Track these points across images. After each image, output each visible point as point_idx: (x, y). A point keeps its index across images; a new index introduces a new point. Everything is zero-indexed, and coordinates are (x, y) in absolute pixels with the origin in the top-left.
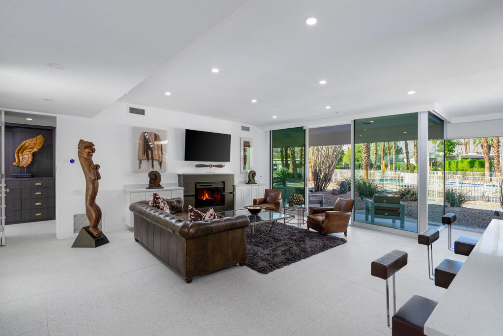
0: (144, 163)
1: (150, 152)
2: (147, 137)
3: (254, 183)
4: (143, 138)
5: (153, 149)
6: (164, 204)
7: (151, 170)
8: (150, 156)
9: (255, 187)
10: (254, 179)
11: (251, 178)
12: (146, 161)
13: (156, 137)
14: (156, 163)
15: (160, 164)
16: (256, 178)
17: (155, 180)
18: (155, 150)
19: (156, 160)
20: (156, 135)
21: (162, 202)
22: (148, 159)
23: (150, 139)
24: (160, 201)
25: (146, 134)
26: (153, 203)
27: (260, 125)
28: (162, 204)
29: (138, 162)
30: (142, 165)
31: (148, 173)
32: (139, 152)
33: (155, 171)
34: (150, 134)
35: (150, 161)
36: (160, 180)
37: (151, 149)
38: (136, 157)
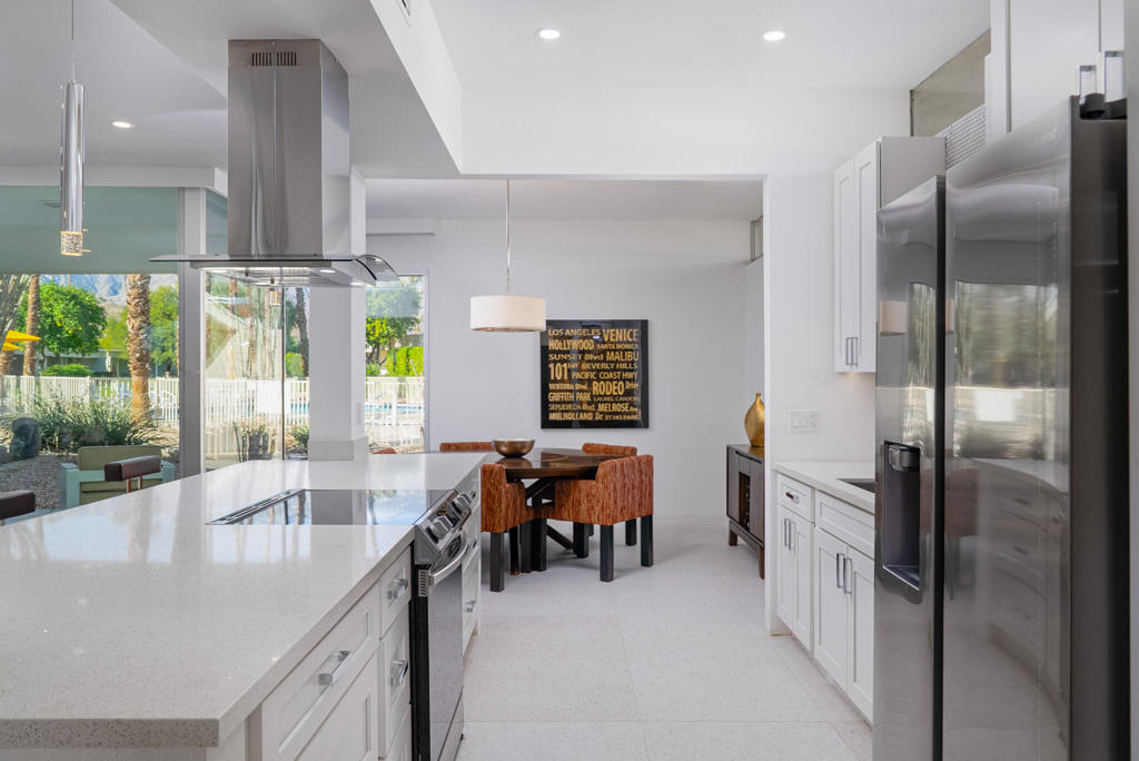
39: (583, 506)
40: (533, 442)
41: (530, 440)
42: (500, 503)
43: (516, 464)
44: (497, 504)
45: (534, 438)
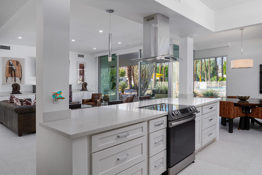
0: (10, 78)
1: (13, 72)
2: (11, 63)
3: (86, 90)
4: (9, 63)
5: (16, 70)
6: (17, 101)
7: (14, 83)
8: (13, 75)
9: (87, 92)
10: (86, 88)
11: (84, 87)
12: (11, 77)
13: (17, 63)
14: (17, 79)
15: (20, 79)
16: (88, 87)
17: (16, 89)
18: (16, 71)
19: (17, 77)
20: (17, 62)
21: (15, 100)
22: (12, 76)
23: (14, 64)
24: (14, 99)
25: (10, 61)
26: (10, 101)
27: (92, 53)
28: (15, 101)
29: (5, 78)
30: (8, 80)
31: (12, 85)
32: (6, 72)
33: (16, 84)
34: (14, 61)
35: (14, 77)
36: (20, 89)
37: (14, 71)
38: (4, 75)
39: (260, 114)
40: (249, 97)
41: (248, 96)
42: (232, 111)
43: (244, 102)
44: (231, 111)
45: (249, 96)
